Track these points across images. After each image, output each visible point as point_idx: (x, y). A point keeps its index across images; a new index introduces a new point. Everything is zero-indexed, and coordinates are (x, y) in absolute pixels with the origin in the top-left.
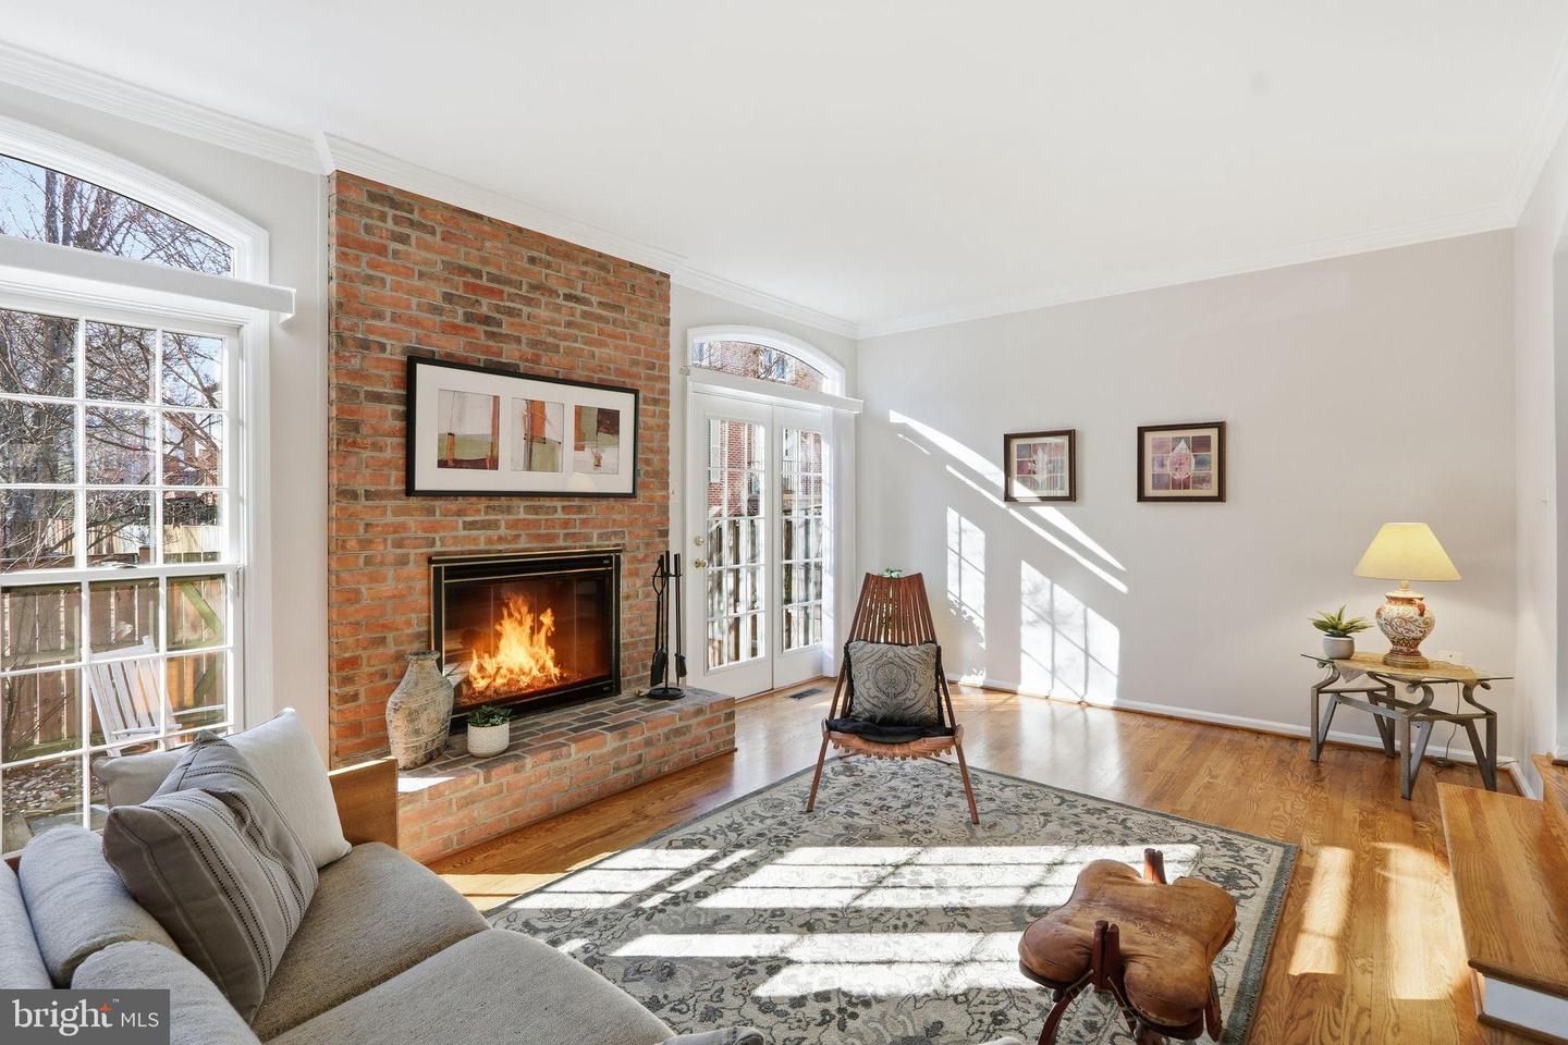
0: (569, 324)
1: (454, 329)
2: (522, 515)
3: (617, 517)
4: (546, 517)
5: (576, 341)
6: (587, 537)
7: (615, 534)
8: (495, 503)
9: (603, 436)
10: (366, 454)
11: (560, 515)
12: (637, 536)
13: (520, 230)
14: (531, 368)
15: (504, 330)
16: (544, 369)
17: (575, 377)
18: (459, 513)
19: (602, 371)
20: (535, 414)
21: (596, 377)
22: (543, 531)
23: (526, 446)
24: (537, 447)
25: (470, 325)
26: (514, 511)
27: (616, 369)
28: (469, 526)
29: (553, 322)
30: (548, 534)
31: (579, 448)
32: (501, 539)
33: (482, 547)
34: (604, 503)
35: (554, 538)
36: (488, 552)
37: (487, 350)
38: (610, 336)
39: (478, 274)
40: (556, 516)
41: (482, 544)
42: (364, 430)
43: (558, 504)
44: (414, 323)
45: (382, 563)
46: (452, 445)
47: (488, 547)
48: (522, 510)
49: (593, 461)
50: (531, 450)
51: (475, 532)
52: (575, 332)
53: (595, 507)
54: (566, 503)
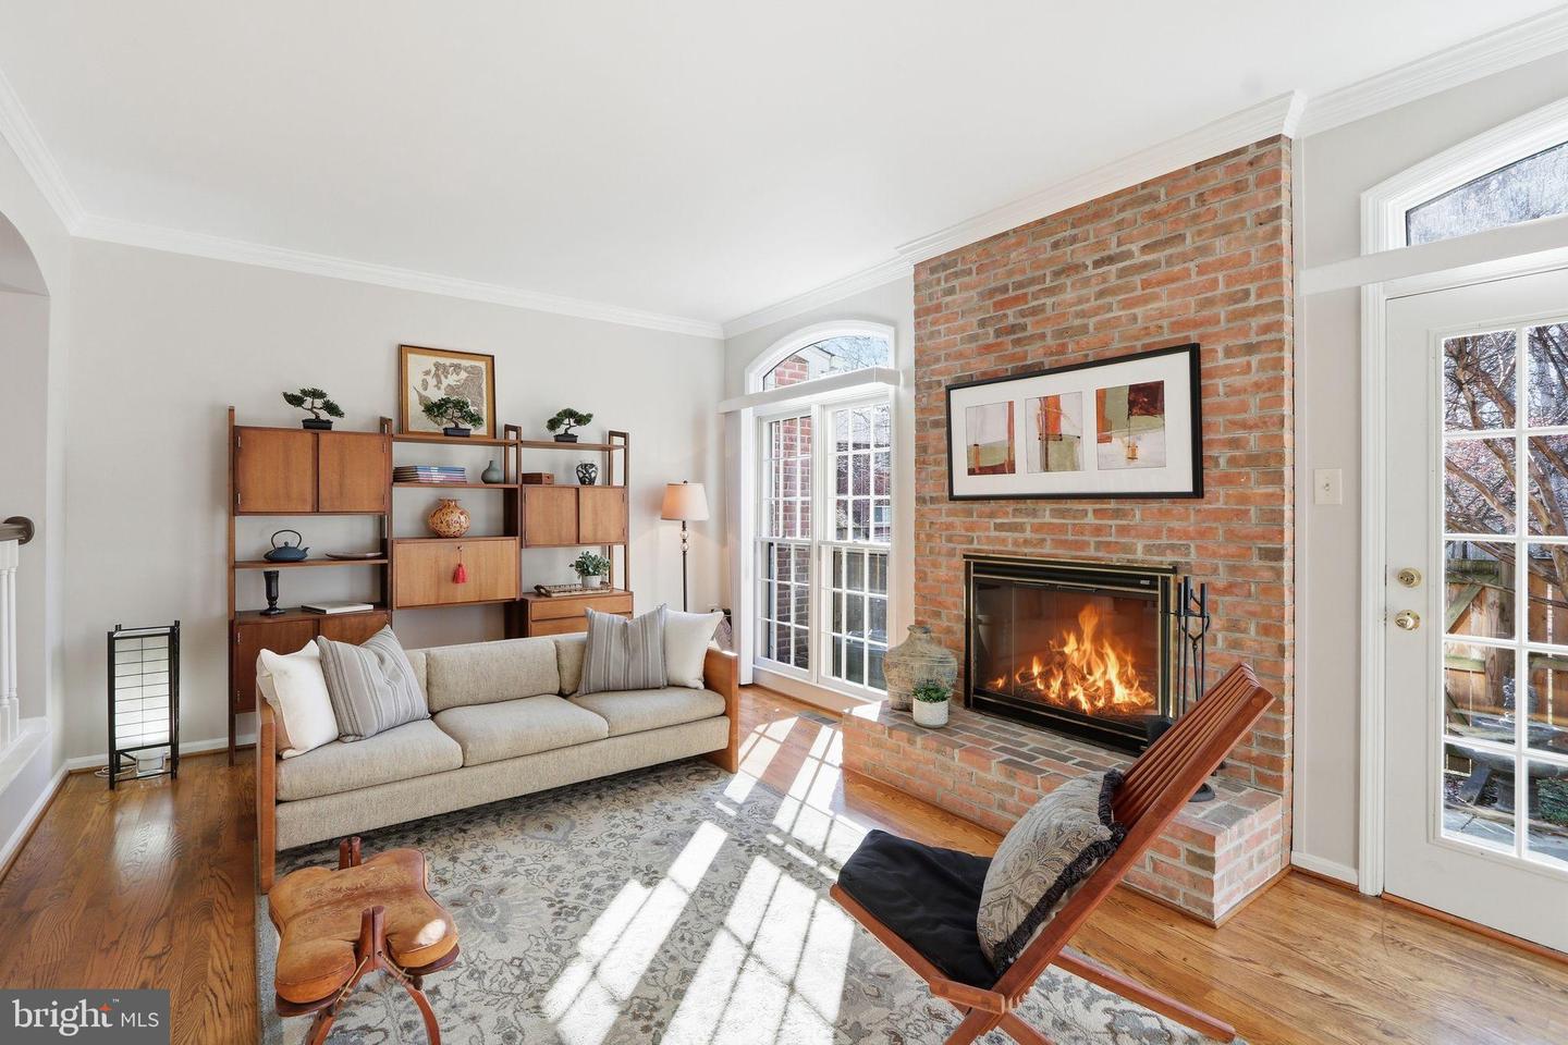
0: (1101, 294)
1: (988, 348)
2: (1048, 519)
3: (1176, 524)
4: (1072, 522)
5: (1110, 309)
6: (1129, 549)
7: (1172, 547)
8: (1021, 505)
9: (1140, 420)
10: (931, 468)
11: (1091, 519)
12: (1214, 554)
13: (1042, 221)
14: (1056, 361)
15: (1030, 331)
16: (1072, 357)
17: (1108, 354)
18: (992, 515)
19: (1148, 334)
20: (1050, 411)
21: (1139, 347)
22: (1070, 537)
23: (1042, 445)
24: (1052, 446)
25: (999, 340)
26: (1040, 513)
27: (1173, 324)
28: (999, 527)
29: (1080, 301)
30: (1077, 542)
31: (1103, 439)
32: (1026, 542)
33: (1010, 548)
34: (1155, 505)
35: (1083, 545)
36: (1015, 553)
37: (1013, 358)
38: (1159, 283)
39: (1005, 289)
40: (1086, 521)
41: (1010, 546)
42: (930, 451)
43: (1089, 506)
44: (960, 355)
45: (939, 553)
46: (977, 454)
47: (1014, 549)
48: (1048, 512)
49: (1125, 452)
50: (1047, 449)
51: (1004, 533)
52: (1109, 299)
53: (1137, 510)
54: (1098, 506)
